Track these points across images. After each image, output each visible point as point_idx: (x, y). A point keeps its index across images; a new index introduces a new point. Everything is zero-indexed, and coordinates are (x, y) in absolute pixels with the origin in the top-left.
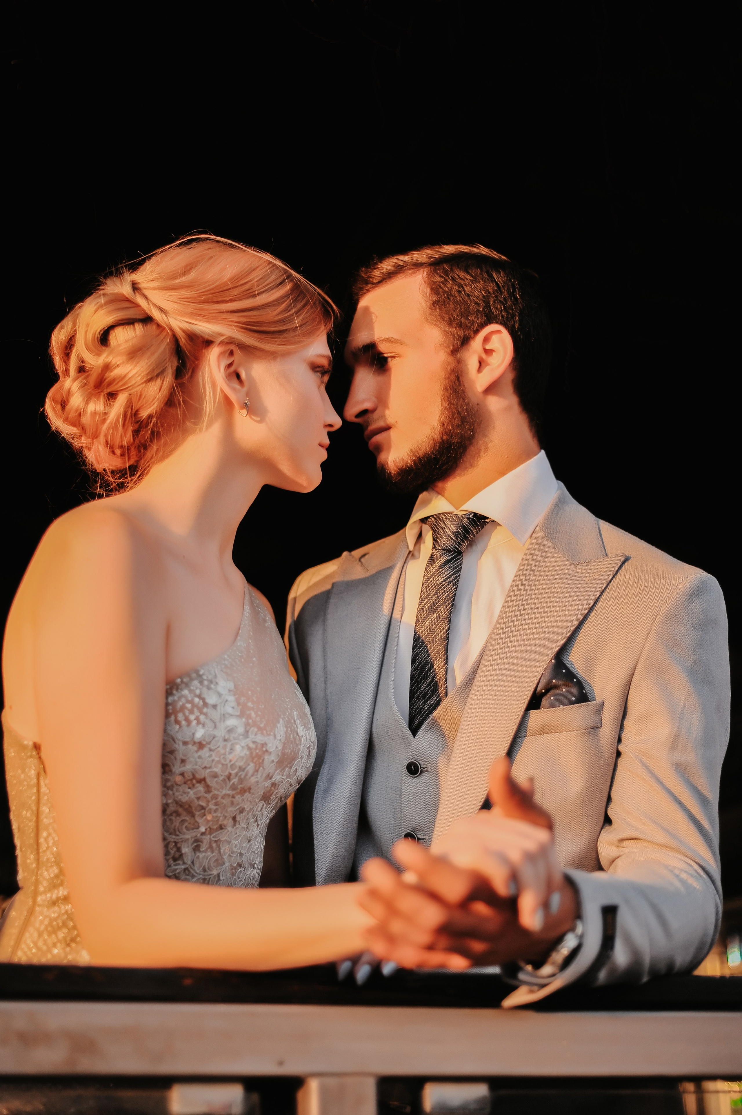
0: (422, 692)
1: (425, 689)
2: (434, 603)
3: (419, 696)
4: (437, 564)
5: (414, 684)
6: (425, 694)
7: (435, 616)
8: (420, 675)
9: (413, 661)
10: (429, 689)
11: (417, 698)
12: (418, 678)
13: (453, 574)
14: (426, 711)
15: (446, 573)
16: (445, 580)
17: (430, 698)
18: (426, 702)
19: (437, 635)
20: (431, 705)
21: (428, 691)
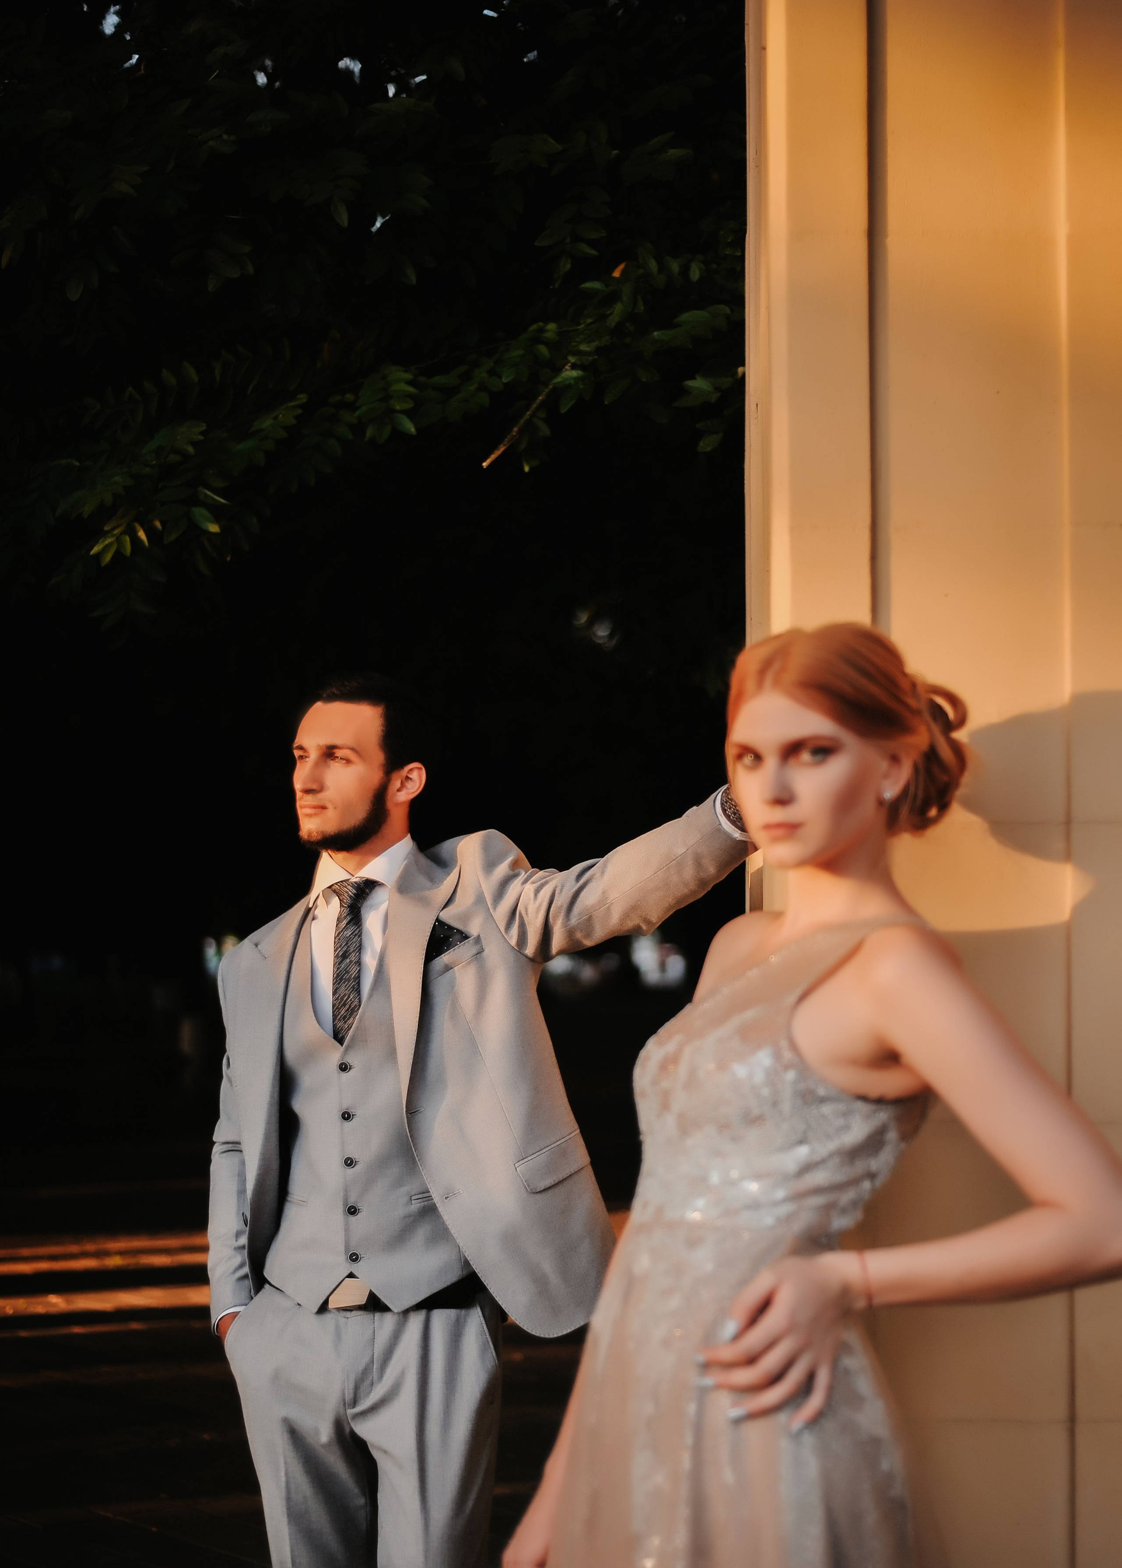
0: (342, 1015)
1: (344, 1013)
2: (346, 952)
3: (340, 1018)
4: (345, 922)
5: (335, 1010)
6: (345, 1017)
7: (348, 960)
8: (339, 1003)
9: (334, 993)
10: (348, 1013)
11: (339, 1020)
12: (338, 1006)
13: (357, 929)
14: (346, 1029)
15: (352, 928)
16: (352, 934)
17: (349, 1019)
18: (345, 1022)
19: (352, 975)
20: (350, 1024)
21: (347, 1014)
